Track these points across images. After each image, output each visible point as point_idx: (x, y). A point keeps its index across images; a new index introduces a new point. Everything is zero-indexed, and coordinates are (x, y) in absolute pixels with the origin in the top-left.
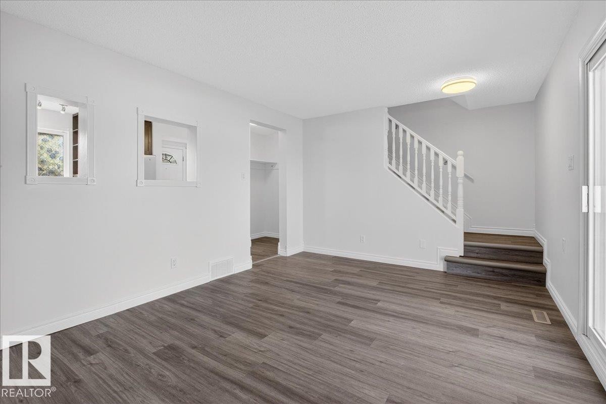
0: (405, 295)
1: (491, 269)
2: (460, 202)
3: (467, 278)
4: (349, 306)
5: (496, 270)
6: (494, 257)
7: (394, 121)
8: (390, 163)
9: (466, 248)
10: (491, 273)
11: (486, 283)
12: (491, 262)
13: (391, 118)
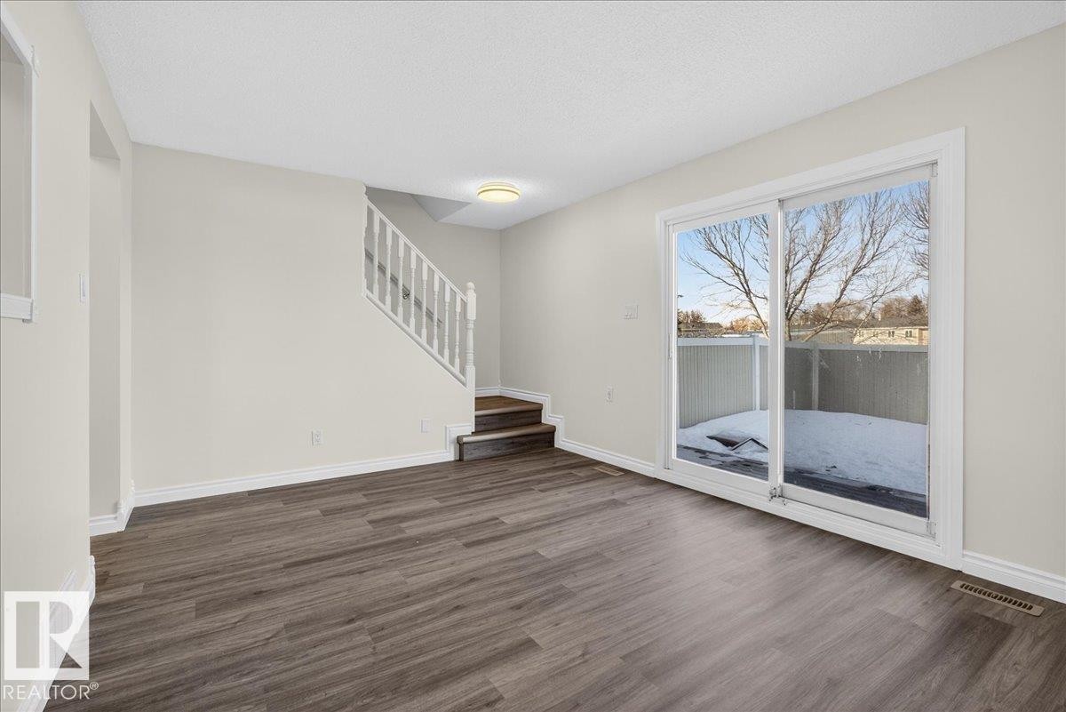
0: (494, 501)
1: (511, 441)
2: (471, 357)
3: (491, 458)
4: (487, 542)
5: (516, 440)
6: (502, 425)
7: (378, 215)
8: (370, 288)
9: (479, 419)
10: (512, 445)
11: (516, 458)
12: (501, 432)
13: (373, 207)
